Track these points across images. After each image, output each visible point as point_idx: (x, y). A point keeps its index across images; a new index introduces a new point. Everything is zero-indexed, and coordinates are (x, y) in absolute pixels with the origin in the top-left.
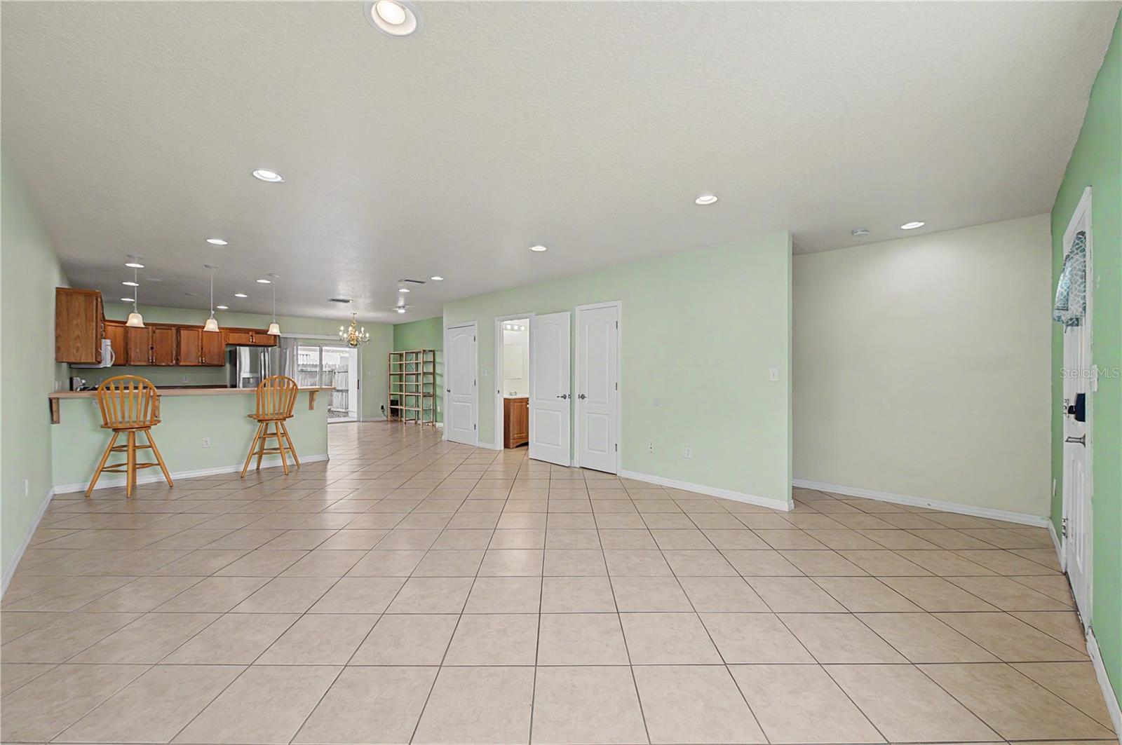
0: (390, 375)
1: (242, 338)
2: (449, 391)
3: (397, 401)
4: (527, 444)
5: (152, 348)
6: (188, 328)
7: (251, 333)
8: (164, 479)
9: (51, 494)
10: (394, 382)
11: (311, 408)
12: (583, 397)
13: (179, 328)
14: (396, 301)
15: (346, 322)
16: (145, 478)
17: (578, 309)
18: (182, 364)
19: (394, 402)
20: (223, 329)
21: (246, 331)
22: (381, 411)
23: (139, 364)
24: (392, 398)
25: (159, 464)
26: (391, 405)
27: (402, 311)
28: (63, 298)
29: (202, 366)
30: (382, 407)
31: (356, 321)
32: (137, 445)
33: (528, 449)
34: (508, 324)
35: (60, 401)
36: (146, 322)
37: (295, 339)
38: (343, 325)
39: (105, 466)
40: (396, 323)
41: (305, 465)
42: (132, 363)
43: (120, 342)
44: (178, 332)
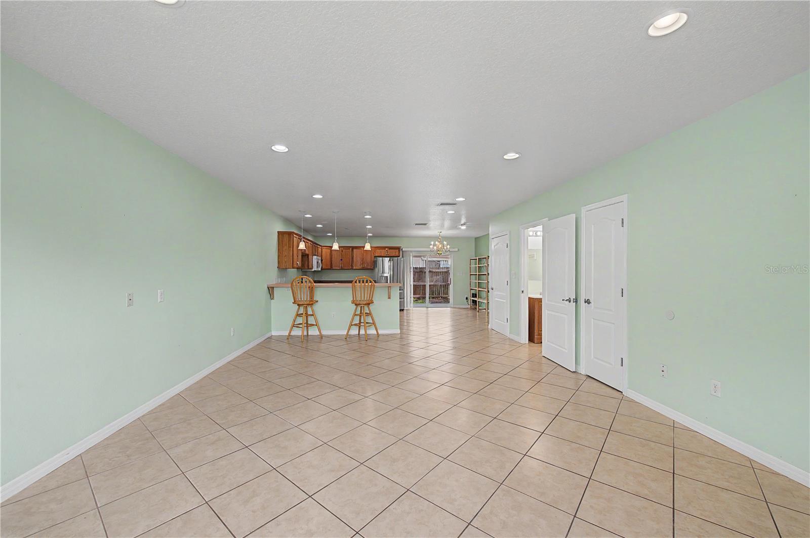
0: (471, 275)
1: (383, 252)
2: (492, 289)
3: (476, 294)
4: (541, 343)
5: (341, 260)
6: (357, 248)
7: (387, 249)
8: (319, 333)
9: (268, 335)
10: (474, 280)
11: (389, 298)
12: (588, 302)
13: (353, 248)
14: (460, 220)
15: (435, 238)
16: (313, 332)
17: (584, 210)
18: (354, 268)
19: (474, 295)
20: (373, 247)
21: (384, 248)
22: (466, 301)
23: (336, 268)
24: (473, 292)
25: (316, 325)
26: (473, 297)
27: (464, 227)
28: (281, 236)
29: (363, 269)
30: (467, 298)
31: (441, 237)
32: (309, 313)
33: (541, 346)
34: (531, 231)
35: (275, 289)
36: (340, 245)
37: (411, 251)
38: (431, 241)
39: (295, 324)
40: (476, 237)
41: (383, 335)
42: (334, 268)
43: (328, 257)
44: (352, 250)
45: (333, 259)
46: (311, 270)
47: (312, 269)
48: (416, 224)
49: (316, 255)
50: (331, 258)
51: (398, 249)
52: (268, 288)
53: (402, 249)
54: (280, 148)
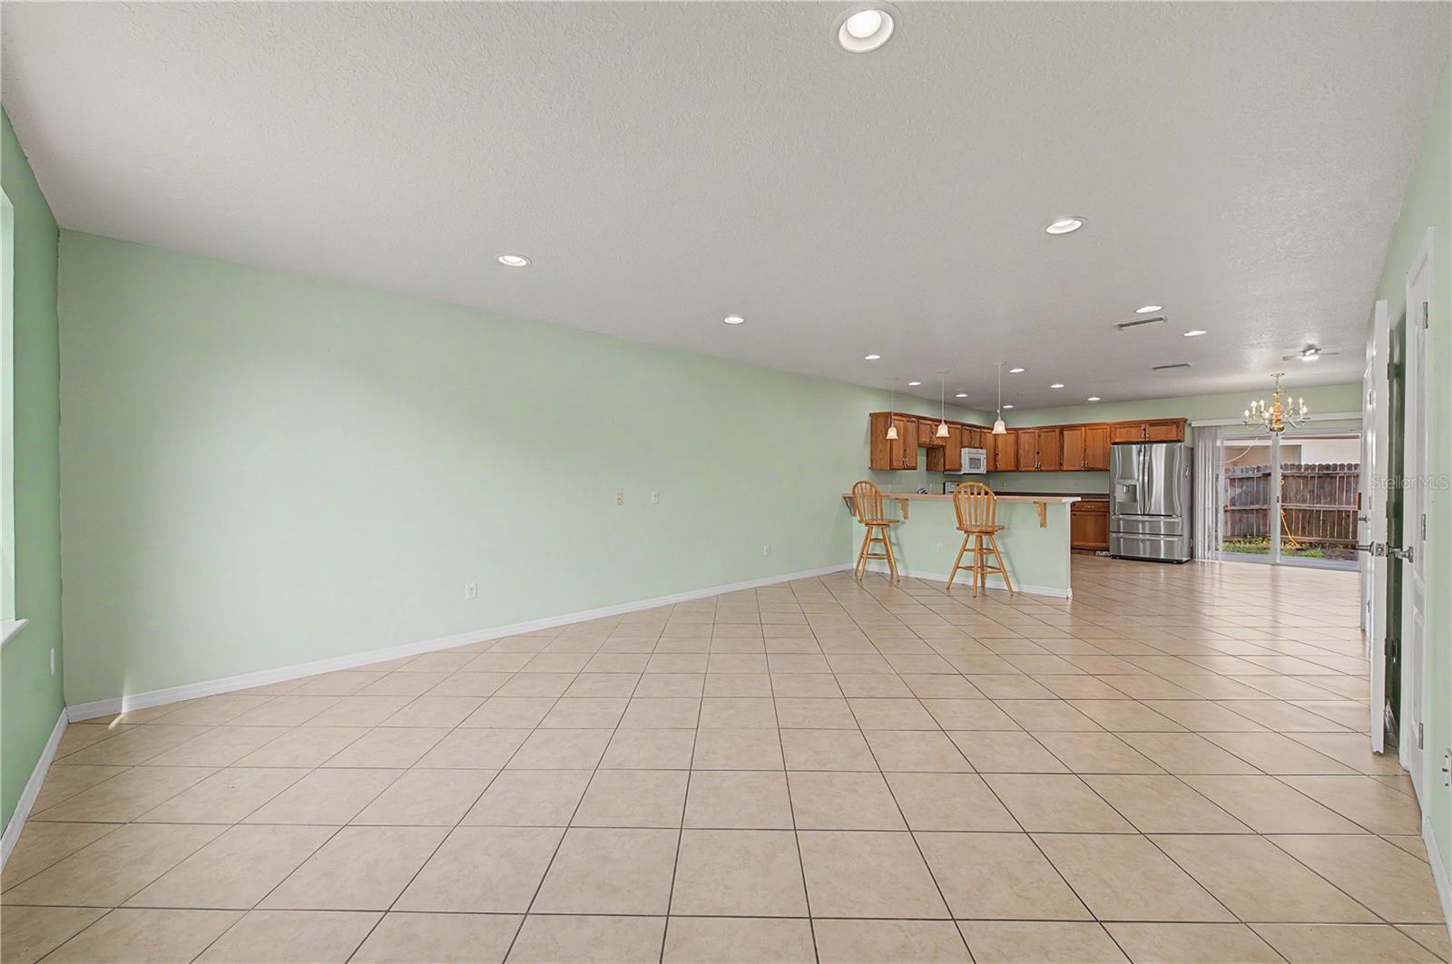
1: (1132, 433)
5: (1038, 453)
6: (1070, 427)
7: (1144, 426)
8: (888, 571)
11: (1043, 525)
13: (1062, 429)
18: (1067, 470)
21: (1137, 424)
23: (1028, 469)
27: (1311, 357)
28: (874, 419)
29: (1085, 471)
37: (1217, 427)
42: (1022, 469)
43: (1011, 451)
44: (1061, 433)
45: (1021, 452)
46: (959, 473)
47: (960, 470)
48: (1155, 369)
49: (966, 447)
50: (1017, 453)
51: (1179, 423)
52: (845, 498)
53: (1190, 424)
54: (734, 320)
